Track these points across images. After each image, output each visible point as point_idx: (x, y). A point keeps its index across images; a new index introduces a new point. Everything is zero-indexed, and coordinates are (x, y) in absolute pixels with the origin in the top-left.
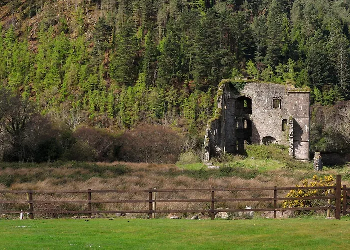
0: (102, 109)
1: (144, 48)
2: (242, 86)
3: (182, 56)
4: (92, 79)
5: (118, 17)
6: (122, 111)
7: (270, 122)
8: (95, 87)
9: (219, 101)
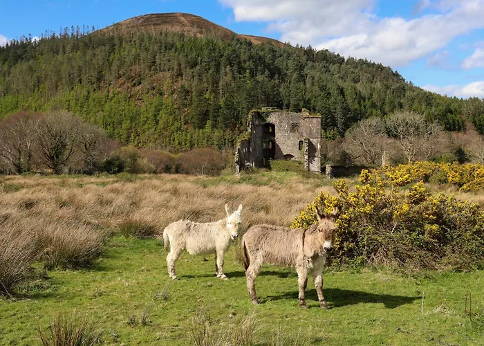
0: (183, 143)
1: (210, 104)
2: (267, 115)
3: (235, 109)
4: (177, 124)
5: (193, 84)
6: (196, 145)
7: (289, 142)
8: (179, 129)
9: (249, 126)
